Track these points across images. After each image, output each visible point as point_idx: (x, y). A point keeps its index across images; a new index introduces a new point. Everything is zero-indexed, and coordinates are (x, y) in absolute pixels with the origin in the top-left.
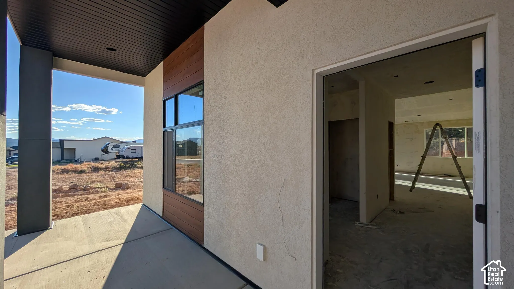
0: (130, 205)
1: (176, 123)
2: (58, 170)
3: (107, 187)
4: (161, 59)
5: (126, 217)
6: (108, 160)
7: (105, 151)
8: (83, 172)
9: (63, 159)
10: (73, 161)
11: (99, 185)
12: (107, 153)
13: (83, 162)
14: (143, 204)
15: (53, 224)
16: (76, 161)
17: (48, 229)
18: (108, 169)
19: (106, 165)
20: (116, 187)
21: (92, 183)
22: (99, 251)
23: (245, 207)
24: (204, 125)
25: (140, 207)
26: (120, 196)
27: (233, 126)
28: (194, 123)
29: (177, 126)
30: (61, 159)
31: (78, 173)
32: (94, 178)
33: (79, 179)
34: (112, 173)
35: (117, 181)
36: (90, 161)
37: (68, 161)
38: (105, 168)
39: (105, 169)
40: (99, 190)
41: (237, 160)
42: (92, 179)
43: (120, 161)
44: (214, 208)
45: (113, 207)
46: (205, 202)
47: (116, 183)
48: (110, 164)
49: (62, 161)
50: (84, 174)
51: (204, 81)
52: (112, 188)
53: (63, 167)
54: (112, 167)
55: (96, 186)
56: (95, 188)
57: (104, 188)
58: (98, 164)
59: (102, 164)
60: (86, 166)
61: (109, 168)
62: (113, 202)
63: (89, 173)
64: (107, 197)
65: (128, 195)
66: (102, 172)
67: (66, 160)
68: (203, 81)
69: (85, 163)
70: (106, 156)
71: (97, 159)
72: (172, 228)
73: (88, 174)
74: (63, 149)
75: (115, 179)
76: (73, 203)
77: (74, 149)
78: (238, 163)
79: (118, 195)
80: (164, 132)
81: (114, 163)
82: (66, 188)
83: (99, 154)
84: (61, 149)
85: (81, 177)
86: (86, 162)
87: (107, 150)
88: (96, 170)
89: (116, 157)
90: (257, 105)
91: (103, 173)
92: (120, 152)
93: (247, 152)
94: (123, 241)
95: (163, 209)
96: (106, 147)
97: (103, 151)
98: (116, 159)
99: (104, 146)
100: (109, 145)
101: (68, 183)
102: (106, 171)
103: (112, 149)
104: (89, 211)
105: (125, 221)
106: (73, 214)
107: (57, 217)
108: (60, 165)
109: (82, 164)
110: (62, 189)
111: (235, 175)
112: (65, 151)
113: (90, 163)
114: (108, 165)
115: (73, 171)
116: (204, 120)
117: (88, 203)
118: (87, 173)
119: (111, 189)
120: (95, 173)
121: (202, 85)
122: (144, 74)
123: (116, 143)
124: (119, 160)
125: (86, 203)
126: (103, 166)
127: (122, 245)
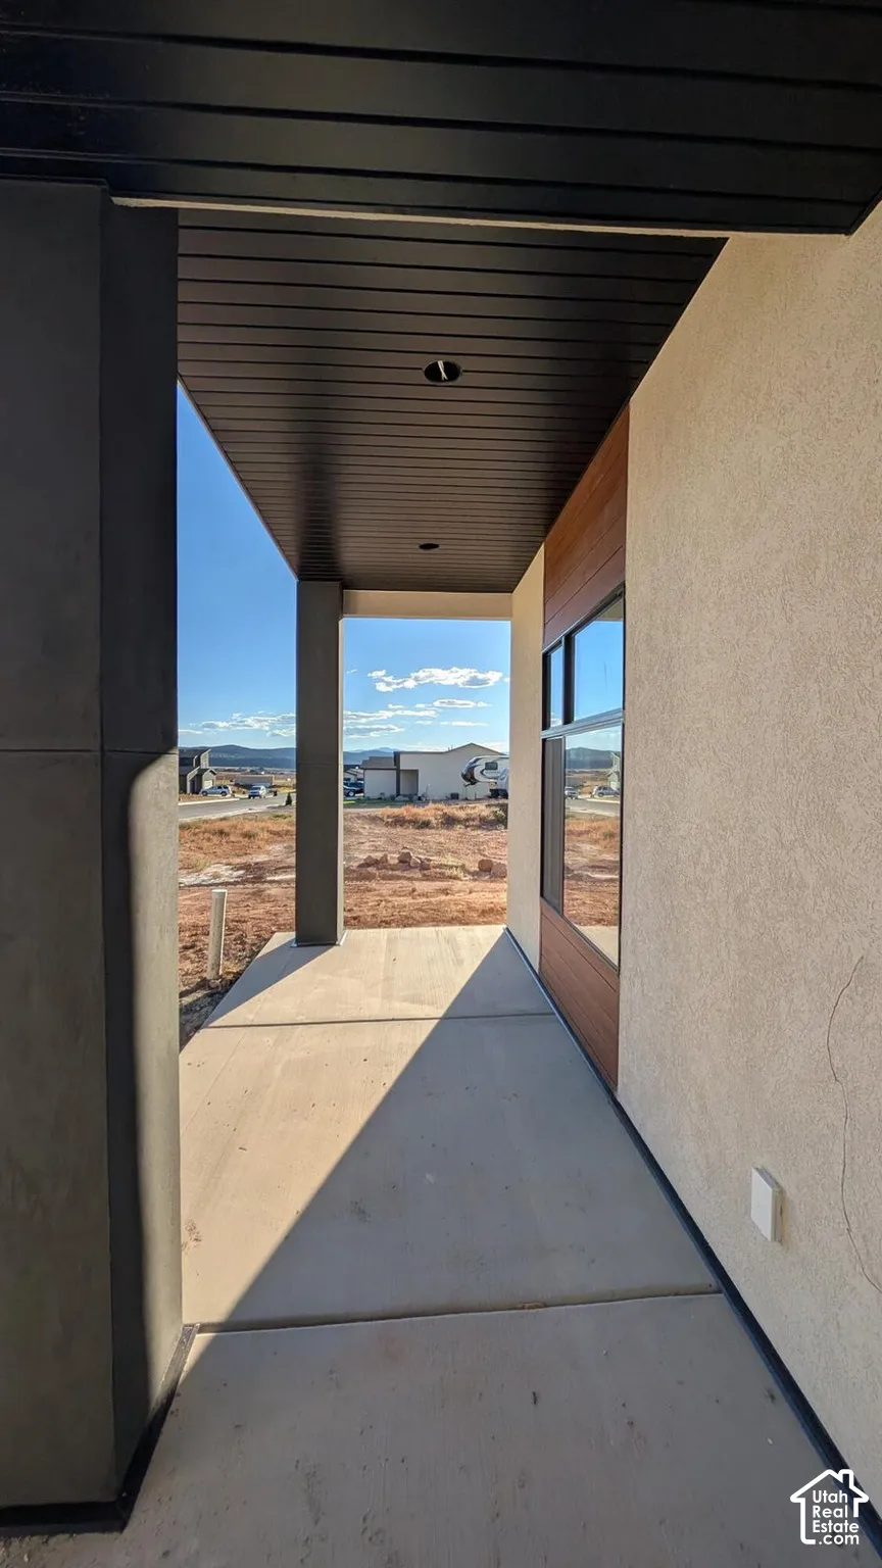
0: (486, 923)
1: (568, 718)
2: (388, 817)
3: (463, 867)
4: (540, 539)
5: (463, 953)
6: (476, 799)
7: (469, 778)
8: (426, 825)
9: (398, 794)
10: (415, 798)
11: (450, 860)
12: (473, 784)
13: (427, 802)
14: (507, 929)
15: (345, 936)
16: (419, 799)
17: (334, 944)
18: (471, 823)
19: (469, 811)
20: (481, 870)
21: (439, 853)
22: (393, 1020)
23: (724, 1019)
24: (623, 725)
25: (499, 935)
26: (474, 894)
27: (698, 729)
28: (603, 719)
29: (568, 727)
30: (395, 793)
31: (418, 828)
32: (443, 841)
33: (417, 840)
34: (479, 832)
35: (485, 855)
36: (440, 801)
37: (407, 799)
38: (467, 820)
39: (466, 822)
40: (448, 872)
41: (705, 848)
42: (440, 843)
43: (496, 806)
44: (643, 991)
45: (451, 921)
46: (622, 964)
47: (482, 858)
48: (476, 811)
49: (397, 799)
50: (427, 831)
51: (627, 585)
52: (472, 869)
53: (396, 811)
54: (481, 819)
55: (444, 861)
56: (441, 866)
57: (457, 867)
58: (454, 810)
59: (462, 808)
60: (433, 811)
61: (473, 820)
62: (454, 908)
63: (437, 828)
64: (448, 894)
65: (491, 895)
66: (459, 828)
67: (405, 796)
68: (623, 585)
69: (431, 805)
70: (471, 790)
71: (455, 797)
72: (554, 1014)
73: (433, 831)
74: (398, 771)
75: (482, 848)
76: (390, 895)
77: (415, 773)
78: (707, 860)
79: (470, 893)
80: (544, 741)
81: (484, 807)
82: (393, 859)
83: (459, 785)
84: (395, 772)
85: (422, 838)
86: (434, 802)
87: (472, 777)
88: (449, 822)
89: (489, 793)
90: (770, 653)
91: (461, 831)
92: (499, 781)
93: (735, 826)
94: (441, 1013)
95: (541, 954)
96: (471, 769)
97: (464, 777)
98: (490, 797)
99: (467, 765)
100: (477, 763)
101: (400, 848)
102: (468, 826)
103: (482, 772)
104: (406, 922)
105: (459, 962)
106: (382, 921)
107: (355, 922)
108: (392, 806)
109: (427, 807)
110: (387, 860)
111: (698, 901)
112: (402, 775)
113: (440, 806)
114: (472, 812)
115: (410, 822)
116: (624, 708)
117: (412, 901)
118: (433, 828)
119: (469, 873)
120: (447, 829)
121: (622, 600)
122: (509, 588)
123: (490, 759)
124: (497, 802)
125: (408, 901)
126: (461, 814)
127: (436, 1021)
